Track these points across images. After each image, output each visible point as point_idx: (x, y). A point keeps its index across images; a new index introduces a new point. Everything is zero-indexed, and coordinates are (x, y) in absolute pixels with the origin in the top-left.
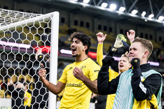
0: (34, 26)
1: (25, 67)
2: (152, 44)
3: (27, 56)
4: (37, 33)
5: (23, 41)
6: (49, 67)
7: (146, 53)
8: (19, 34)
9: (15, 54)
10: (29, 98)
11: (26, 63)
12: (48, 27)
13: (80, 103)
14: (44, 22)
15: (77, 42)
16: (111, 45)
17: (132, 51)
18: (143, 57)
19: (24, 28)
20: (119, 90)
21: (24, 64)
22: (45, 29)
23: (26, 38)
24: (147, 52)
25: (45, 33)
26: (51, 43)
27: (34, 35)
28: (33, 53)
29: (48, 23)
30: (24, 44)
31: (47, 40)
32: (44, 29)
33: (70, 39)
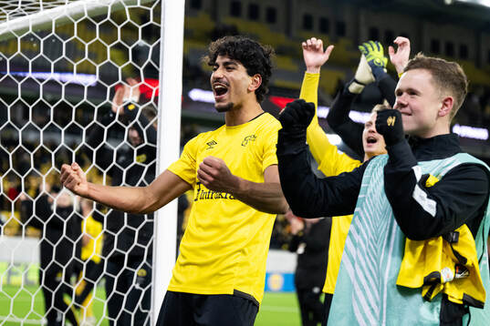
0: (108, 18)
1: (84, 142)
2: (463, 74)
3: (86, 109)
4: (119, 40)
5: (75, 65)
6: (155, 143)
7: (448, 103)
8: (64, 43)
9: (52, 104)
10: (94, 236)
11: (84, 130)
12: (151, 21)
13: (242, 251)
14: (139, 5)
15: (230, 66)
16: (342, 75)
17: (405, 99)
18: (439, 116)
19: (78, 24)
20: (362, 209)
21: (79, 132)
22: (143, 29)
23: (84, 57)
24: (451, 99)
25: (142, 38)
26: (160, 70)
27: (109, 47)
28: (105, 99)
29: (151, 10)
30: (78, 72)
31: (149, 59)
32: (140, 28)
33: (207, 57)
